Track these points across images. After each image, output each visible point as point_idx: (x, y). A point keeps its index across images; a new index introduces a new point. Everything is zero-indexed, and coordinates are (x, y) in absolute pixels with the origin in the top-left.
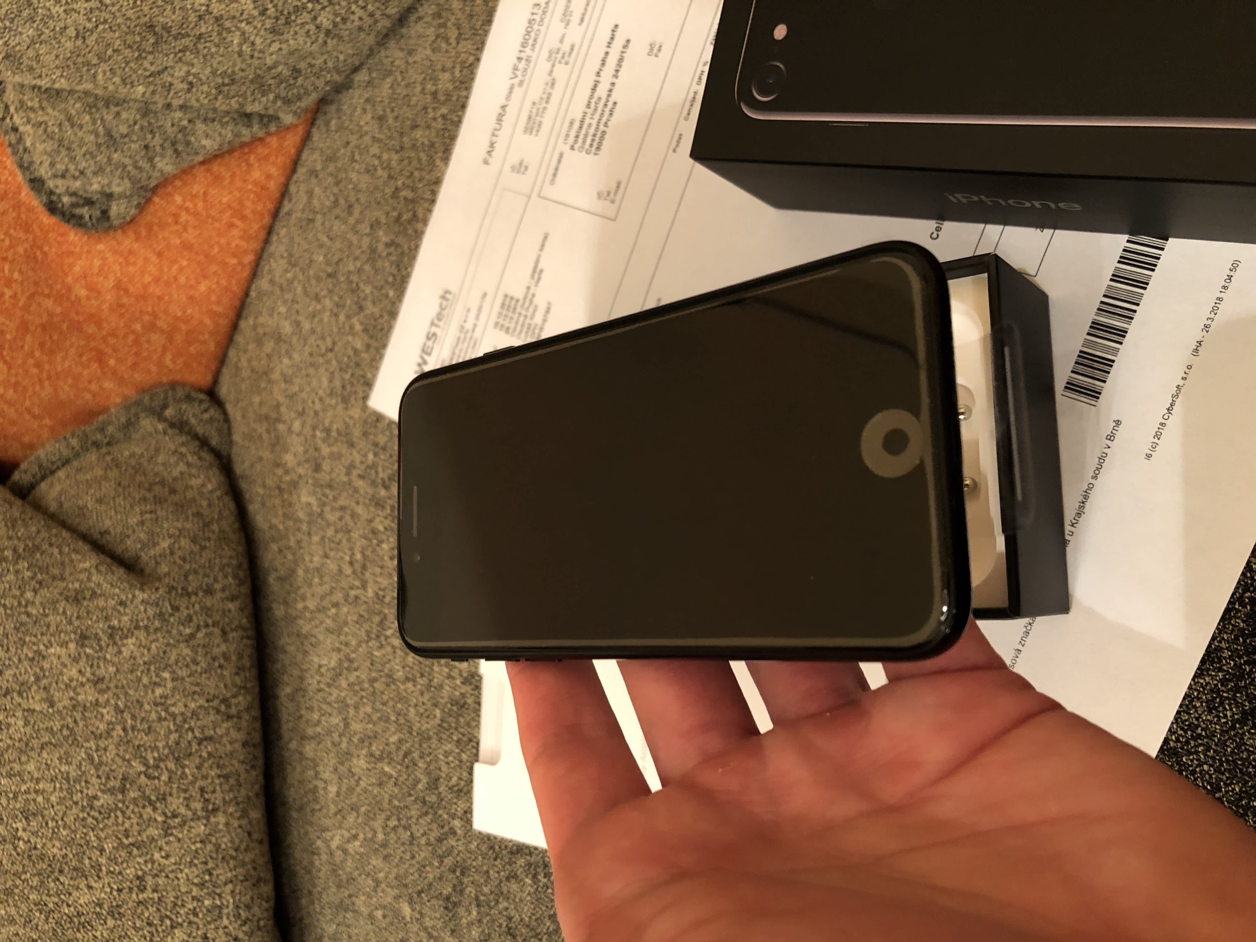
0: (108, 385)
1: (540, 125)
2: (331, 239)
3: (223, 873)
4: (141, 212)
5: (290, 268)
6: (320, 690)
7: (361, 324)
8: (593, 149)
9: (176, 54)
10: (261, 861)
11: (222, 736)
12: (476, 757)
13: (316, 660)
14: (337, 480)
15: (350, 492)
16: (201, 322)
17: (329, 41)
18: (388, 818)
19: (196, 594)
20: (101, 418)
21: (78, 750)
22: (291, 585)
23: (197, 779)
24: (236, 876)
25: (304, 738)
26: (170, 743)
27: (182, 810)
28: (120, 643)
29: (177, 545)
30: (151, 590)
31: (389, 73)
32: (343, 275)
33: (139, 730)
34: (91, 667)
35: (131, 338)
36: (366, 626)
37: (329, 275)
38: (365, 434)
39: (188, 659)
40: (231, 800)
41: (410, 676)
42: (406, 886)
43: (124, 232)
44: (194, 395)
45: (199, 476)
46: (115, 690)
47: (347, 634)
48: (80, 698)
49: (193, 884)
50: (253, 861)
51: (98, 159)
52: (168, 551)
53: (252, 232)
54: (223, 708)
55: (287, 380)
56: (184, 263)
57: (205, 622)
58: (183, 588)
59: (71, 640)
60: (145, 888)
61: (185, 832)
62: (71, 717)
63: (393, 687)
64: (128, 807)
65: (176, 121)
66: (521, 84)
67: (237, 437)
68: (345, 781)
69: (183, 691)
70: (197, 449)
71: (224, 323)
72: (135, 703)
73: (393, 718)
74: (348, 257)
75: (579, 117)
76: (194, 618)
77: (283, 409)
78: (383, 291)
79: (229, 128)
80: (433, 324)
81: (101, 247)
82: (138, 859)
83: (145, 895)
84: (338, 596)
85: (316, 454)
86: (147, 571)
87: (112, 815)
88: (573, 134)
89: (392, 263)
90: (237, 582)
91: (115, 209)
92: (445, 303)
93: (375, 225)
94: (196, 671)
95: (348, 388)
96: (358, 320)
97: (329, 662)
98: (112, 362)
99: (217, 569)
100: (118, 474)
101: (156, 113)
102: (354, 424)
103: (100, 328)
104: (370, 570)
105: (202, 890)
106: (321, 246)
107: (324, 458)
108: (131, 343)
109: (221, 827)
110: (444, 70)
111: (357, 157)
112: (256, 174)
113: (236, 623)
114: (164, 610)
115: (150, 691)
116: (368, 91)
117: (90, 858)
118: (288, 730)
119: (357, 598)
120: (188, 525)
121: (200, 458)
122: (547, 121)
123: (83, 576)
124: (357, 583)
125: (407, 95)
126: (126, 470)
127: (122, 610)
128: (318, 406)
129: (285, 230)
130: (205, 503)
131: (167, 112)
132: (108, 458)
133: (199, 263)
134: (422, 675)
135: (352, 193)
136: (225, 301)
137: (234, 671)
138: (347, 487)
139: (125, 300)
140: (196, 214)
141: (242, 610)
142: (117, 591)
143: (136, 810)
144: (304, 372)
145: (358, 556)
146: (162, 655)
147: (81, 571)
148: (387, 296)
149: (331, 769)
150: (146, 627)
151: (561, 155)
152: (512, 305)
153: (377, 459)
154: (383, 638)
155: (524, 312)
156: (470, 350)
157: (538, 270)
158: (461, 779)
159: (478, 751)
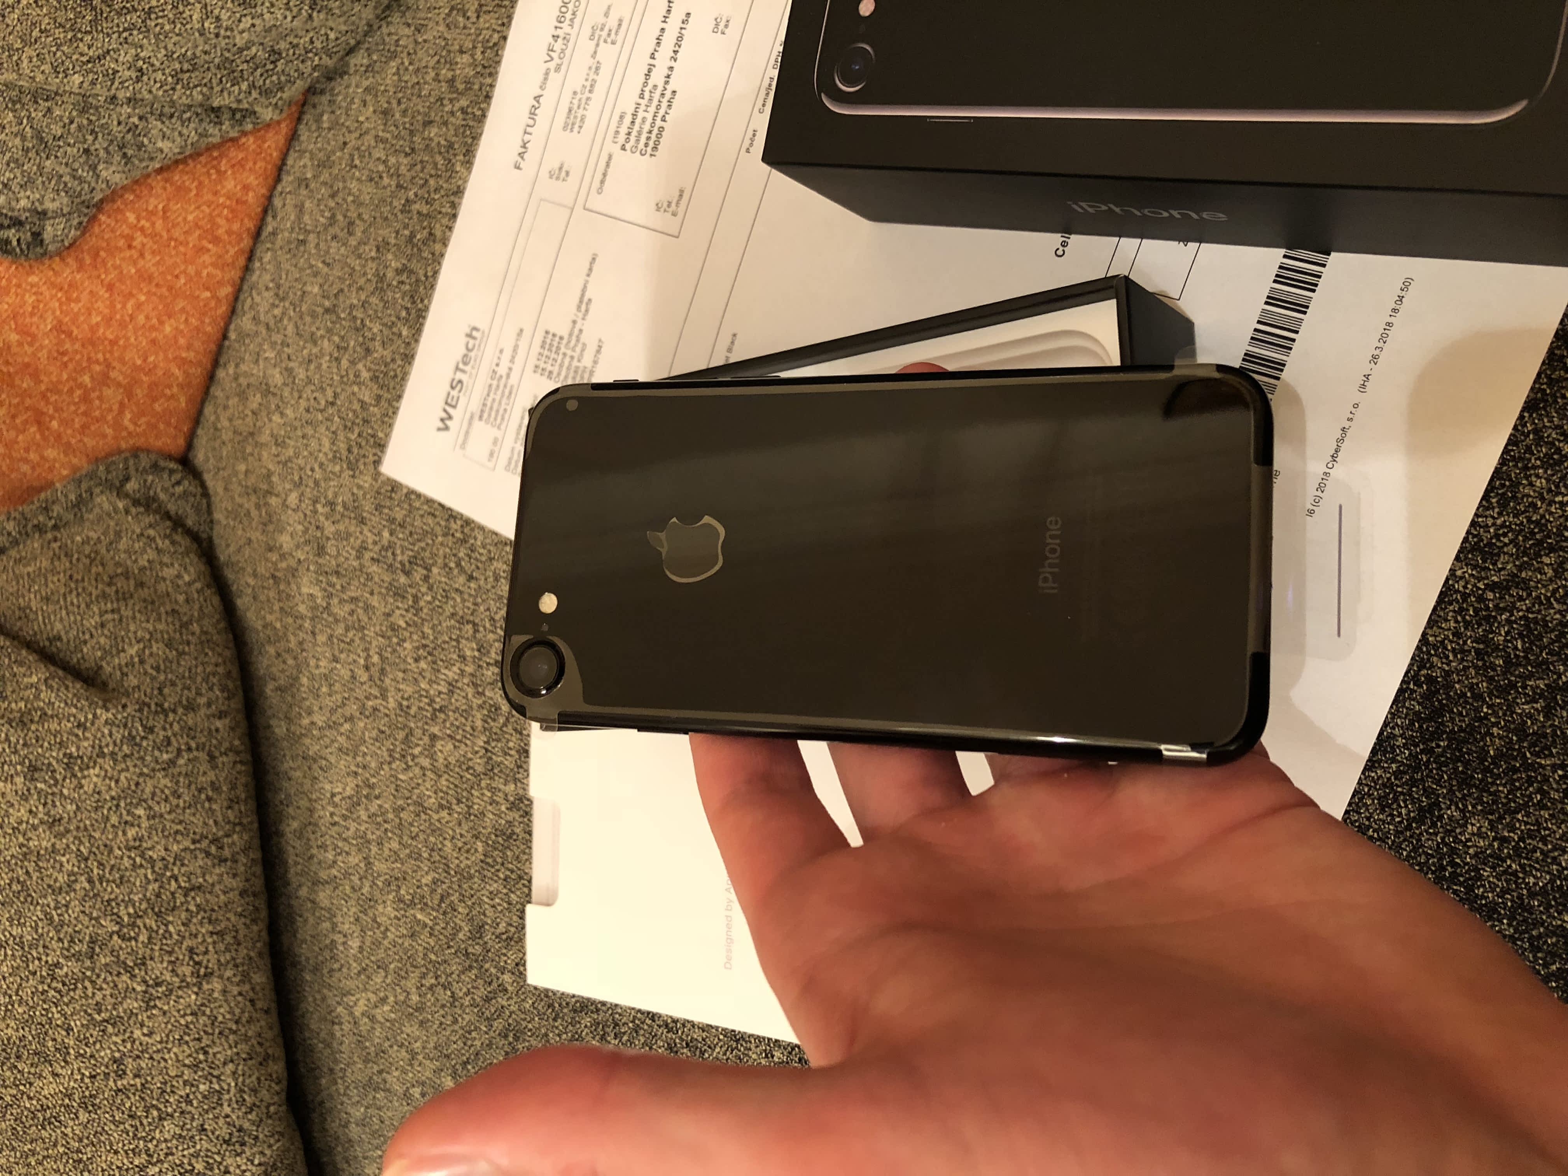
0: (51, 453)
1: (582, 120)
2: (328, 265)
3: (221, 1051)
4: (83, 234)
5: (277, 302)
6: (334, 824)
7: (369, 370)
8: (649, 149)
9: (120, 34)
10: (269, 1034)
11: (213, 885)
12: (528, 898)
13: (328, 787)
14: (345, 566)
15: (362, 580)
16: (167, 374)
17: (315, 14)
18: (424, 976)
19: (174, 711)
20: (43, 496)
21: (32, 908)
22: (293, 696)
23: (184, 937)
24: (238, 1054)
25: (316, 882)
26: (148, 894)
27: (168, 976)
28: (79, 775)
29: (147, 652)
30: (116, 707)
31: (394, 55)
32: (343, 311)
33: (108, 881)
34: (45, 805)
35: (78, 392)
36: (388, 744)
37: (327, 311)
38: (379, 507)
39: (167, 791)
40: (228, 962)
41: (444, 802)
42: (447, 1056)
43: (63, 259)
44: (162, 463)
45: (172, 564)
46: (75, 833)
47: (365, 754)
48: (31, 844)
49: (185, 1065)
50: (260, 1035)
51: (25, 168)
52: (136, 660)
53: (228, 258)
54: (213, 849)
55: (280, 443)
56: (143, 298)
57: (187, 744)
58: (156, 704)
59: (17, 774)
60: (125, 1073)
61: (172, 1002)
62: (22, 868)
63: (423, 816)
64: (98, 976)
65: (122, 118)
66: (558, 68)
67: (218, 516)
68: (370, 933)
69: (163, 832)
70: (168, 531)
71: (197, 373)
72: (102, 848)
73: (425, 855)
74: (350, 286)
75: (630, 110)
76: (173, 739)
77: (275, 479)
78: (395, 330)
79: (192, 125)
80: (457, 368)
81: (33, 279)
82: (114, 1038)
83: (125, 1082)
84: (352, 708)
85: (319, 534)
86: (111, 685)
87: (80, 986)
88: (624, 130)
89: (404, 294)
90: (225, 694)
91: (49, 232)
92: (471, 342)
93: (382, 247)
94: (177, 806)
95: (355, 450)
96: (365, 366)
97: (344, 789)
98: (55, 424)
99: (199, 679)
100: (68, 564)
101: (97, 108)
102: (364, 495)
103: (38, 382)
104: (391, 676)
105: (195, 1072)
106: (316, 274)
107: (328, 539)
108: (77, 400)
109: (216, 995)
110: (461, 52)
111: (357, 162)
112: (230, 185)
113: (226, 745)
114: (134, 733)
115: (120, 833)
116: (367, 79)
117: (54, 1040)
118: (297, 874)
119: (375, 709)
120: (161, 627)
121: (173, 543)
122: (592, 114)
123: (30, 693)
124: (375, 692)
125: (418, 83)
126: (78, 560)
127: (80, 734)
128: (318, 475)
129: (269, 254)
130: (181, 598)
131: (112, 107)
132: (55, 545)
133: (161, 297)
134: (459, 802)
135: (352, 208)
136: (197, 344)
137: (225, 804)
138: (358, 573)
139: (68, 346)
140: (154, 236)
141: (232, 729)
142: (74, 710)
143: (109, 979)
144: (299, 433)
145: (376, 659)
146: (133, 787)
147: (26, 688)
148: (400, 335)
149: (352, 919)
150: (113, 754)
151: (610, 157)
152: (555, 344)
153: (394, 539)
154: (409, 758)
155: (569, 353)
156: (504, 401)
157: (586, 299)
158: (511, 925)
159: (530, 890)
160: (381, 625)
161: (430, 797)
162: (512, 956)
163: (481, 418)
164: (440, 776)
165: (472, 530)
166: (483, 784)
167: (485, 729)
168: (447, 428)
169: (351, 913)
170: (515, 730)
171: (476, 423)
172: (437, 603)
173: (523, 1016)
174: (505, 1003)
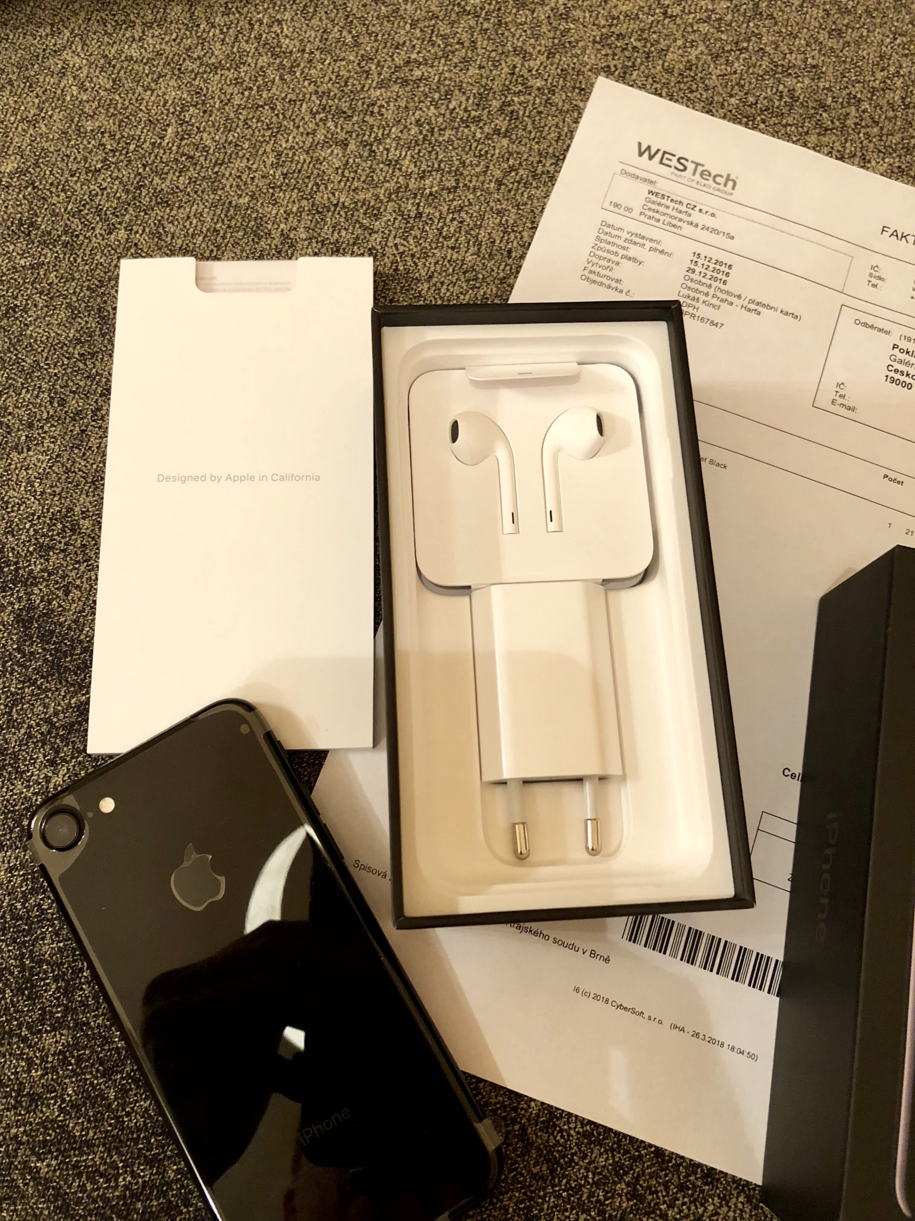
6: (251, 24)
8: (892, 374)
12: (201, 257)
41: (283, 158)
47: (323, 62)
63: (268, 133)
68: (147, 70)
73: (230, 137)
80: (697, 165)
84: (367, 45)
92: (722, 180)
134: (285, 175)
151: (888, 333)
152: (720, 276)
153: (535, 92)
154: (322, 115)
155: (711, 291)
156: (668, 220)
157: (760, 309)
158: (173, 238)
159: (208, 259)
160: (450, 79)
161: (287, 141)
162: (143, 240)
163: (650, 192)
164: (308, 153)
165: (545, 184)
166: (304, 203)
167: (356, 203)
168: (641, 154)
169: (163, 46)
170: (358, 238)
171: (646, 188)
172: (474, 145)
173: (88, 252)
174: (98, 231)
